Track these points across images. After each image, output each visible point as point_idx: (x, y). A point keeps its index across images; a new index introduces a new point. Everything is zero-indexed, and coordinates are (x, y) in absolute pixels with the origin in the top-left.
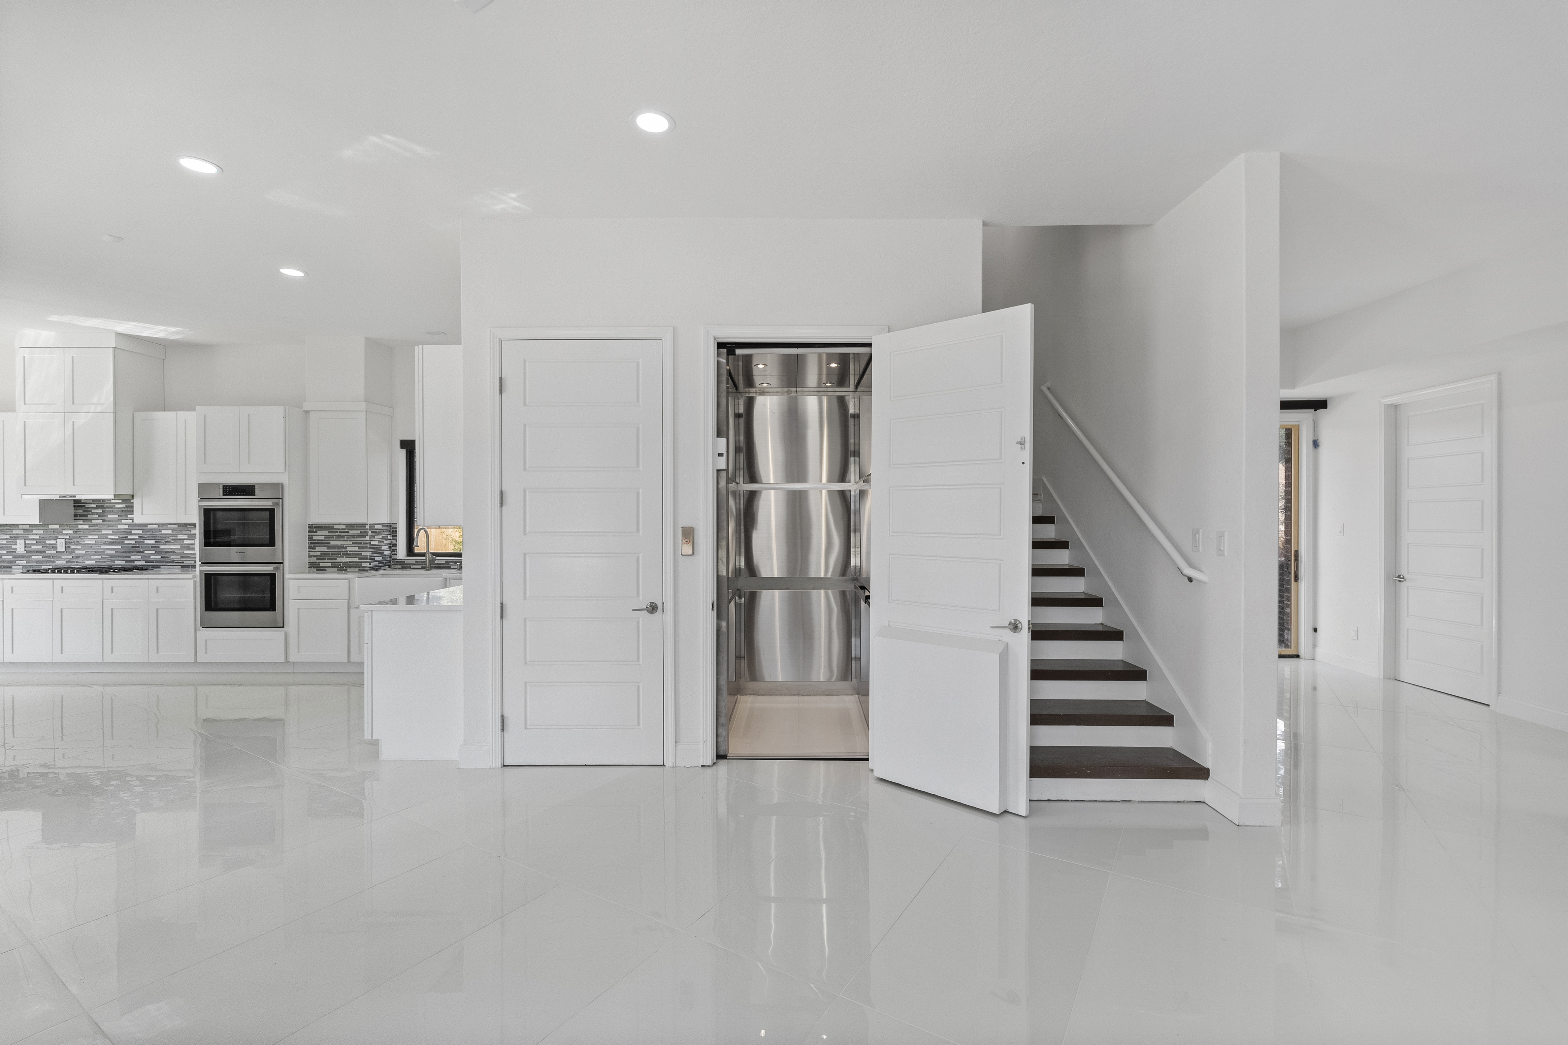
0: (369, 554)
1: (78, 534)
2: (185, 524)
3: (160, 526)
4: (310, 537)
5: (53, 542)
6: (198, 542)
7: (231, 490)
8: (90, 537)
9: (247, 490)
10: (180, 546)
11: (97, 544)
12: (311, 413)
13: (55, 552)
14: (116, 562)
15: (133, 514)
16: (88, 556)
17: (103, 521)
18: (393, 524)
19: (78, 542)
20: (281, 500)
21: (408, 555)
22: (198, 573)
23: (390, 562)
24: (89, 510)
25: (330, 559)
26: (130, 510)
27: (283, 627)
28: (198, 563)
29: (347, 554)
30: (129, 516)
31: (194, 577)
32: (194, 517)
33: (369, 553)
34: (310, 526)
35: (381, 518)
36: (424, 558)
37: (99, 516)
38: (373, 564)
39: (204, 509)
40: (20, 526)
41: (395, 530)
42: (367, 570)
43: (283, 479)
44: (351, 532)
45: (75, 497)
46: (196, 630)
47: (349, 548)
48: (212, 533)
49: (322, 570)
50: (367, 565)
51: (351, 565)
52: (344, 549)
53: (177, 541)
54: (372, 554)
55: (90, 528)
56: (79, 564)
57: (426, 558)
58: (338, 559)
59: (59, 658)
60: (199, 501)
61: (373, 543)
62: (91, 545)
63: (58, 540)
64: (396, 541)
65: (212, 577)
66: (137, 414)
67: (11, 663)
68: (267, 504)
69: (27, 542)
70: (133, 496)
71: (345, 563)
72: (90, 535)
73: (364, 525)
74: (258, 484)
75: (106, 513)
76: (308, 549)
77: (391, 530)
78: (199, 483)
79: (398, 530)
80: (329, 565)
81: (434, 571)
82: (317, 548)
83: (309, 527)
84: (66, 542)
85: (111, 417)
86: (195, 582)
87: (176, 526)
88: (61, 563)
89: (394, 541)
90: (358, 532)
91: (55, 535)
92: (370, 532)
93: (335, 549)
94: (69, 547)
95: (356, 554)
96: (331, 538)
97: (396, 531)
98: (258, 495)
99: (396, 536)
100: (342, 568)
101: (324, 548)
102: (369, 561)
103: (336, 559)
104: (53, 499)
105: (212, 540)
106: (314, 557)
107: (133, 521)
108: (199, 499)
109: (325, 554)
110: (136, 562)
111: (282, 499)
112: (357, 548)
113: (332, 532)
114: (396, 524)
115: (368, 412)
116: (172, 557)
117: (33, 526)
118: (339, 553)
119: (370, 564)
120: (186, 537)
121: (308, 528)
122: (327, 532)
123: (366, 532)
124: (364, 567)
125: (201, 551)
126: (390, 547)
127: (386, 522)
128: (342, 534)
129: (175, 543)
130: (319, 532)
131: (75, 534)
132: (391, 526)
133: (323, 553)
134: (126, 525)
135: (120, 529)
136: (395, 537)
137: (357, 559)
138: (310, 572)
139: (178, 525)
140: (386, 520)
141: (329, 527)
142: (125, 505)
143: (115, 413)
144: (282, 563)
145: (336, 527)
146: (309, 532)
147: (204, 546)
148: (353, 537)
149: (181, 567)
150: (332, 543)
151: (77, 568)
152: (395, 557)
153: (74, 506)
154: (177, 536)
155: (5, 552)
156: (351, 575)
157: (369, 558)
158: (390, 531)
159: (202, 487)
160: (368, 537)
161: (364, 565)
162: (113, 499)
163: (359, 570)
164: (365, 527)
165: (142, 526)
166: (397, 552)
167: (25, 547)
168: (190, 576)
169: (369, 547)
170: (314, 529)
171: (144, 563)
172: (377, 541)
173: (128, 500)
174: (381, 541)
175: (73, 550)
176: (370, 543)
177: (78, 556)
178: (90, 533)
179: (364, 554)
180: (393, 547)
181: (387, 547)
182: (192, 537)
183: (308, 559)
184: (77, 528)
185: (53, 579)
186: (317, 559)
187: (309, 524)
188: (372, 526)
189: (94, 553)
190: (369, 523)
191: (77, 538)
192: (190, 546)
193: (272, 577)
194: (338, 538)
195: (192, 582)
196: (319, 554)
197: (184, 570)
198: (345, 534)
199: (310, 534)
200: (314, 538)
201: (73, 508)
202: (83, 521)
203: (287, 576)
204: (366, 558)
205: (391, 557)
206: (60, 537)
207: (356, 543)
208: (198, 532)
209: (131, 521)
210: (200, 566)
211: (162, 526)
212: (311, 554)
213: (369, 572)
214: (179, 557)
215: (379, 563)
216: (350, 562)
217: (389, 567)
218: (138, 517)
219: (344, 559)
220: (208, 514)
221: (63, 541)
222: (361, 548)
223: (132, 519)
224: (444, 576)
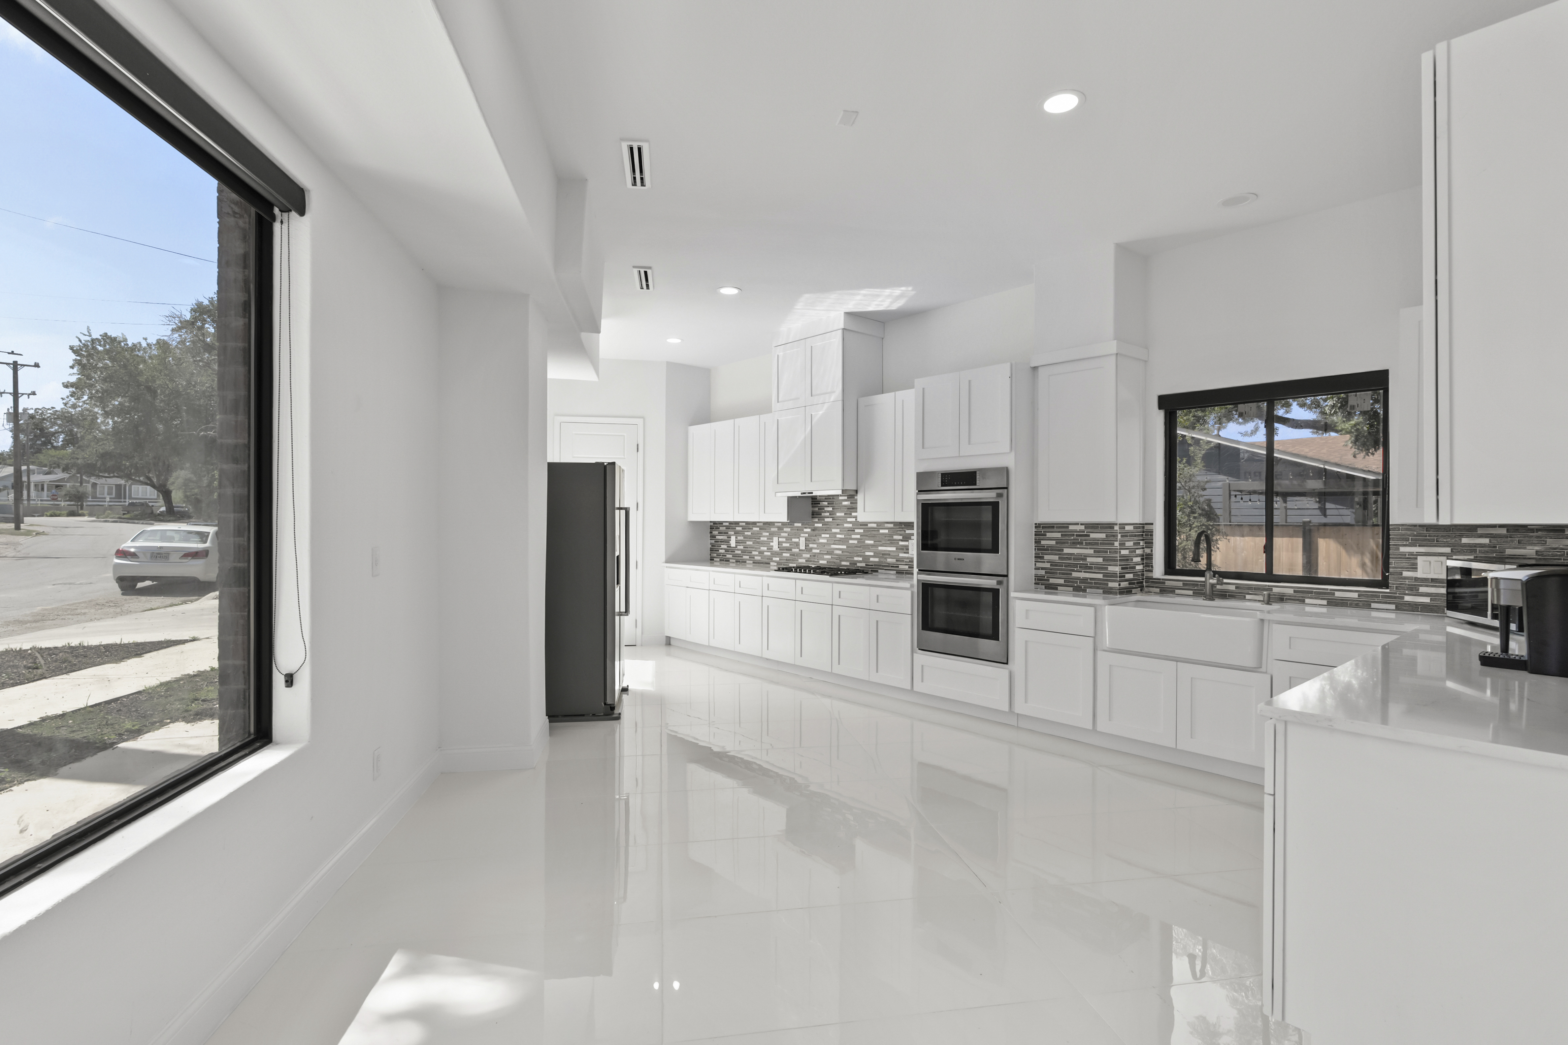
0: (1117, 569)
1: (816, 532)
2: (900, 523)
3: (879, 524)
4: (1037, 542)
5: (797, 540)
6: (913, 545)
7: (952, 479)
8: (823, 536)
9: (966, 478)
10: (895, 548)
11: (829, 543)
12: (1040, 369)
13: (798, 550)
14: (843, 563)
15: (857, 512)
16: (821, 556)
17: (833, 519)
18: (1146, 524)
19: (815, 540)
20: (1006, 490)
21: (1166, 573)
22: (915, 582)
23: (1142, 582)
24: (822, 508)
25: (1063, 574)
26: (853, 508)
27: (1007, 663)
28: (916, 570)
29: (1087, 568)
30: (854, 514)
31: (912, 586)
32: (911, 515)
33: (1118, 567)
34: (1038, 526)
35: (1131, 515)
36: (1203, 579)
37: (830, 514)
38: (1124, 584)
39: (922, 503)
40: (776, 524)
41: (1150, 533)
42: (1116, 594)
43: (1008, 461)
44: (1092, 536)
45: (812, 493)
46: (913, 652)
47: (1089, 560)
48: (929, 533)
49: (1052, 588)
50: (1116, 585)
51: (1091, 583)
52: (1082, 559)
53: (892, 542)
54: (1122, 568)
55: (824, 526)
56: (815, 563)
57: (1206, 579)
58: (1075, 574)
59: (800, 662)
60: (917, 494)
61: (1124, 552)
62: (824, 544)
63: (801, 538)
64: (1152, 551)
65: (930, 588)
66: (861, 400)
67: (767, 659)
68: (989, 496)
69: (780, 539)
70: (857, 491)
71: (1084, 580)
72: (823, 534)
73: (1110, 526)
74: (981, 470)
75: (835, 511)
76: (1034, 559)
77: (1144, 534)
78: (917, 473)
79: (1154, 533)
80: (1062, 581)
81: (1218, 602)
82: (1046, 557)
83: (1036, 527)
84: (806, 540)
85: (840, 403)
86: (912, 593)
87: (892, 525)
88: (802, 561)
89: (1148, 551)
90: (1103, 536)
91: (797, 533)
92: (1119, 535)
93: (1070, 559)
94: (808, 546)
95: (1099, 568)
96: (1064, 543)
97: (1152, 535)
98: (980, 484)
99: (1152, 543)
100: (1080, 587)
101: (1055, 558)
102: (1118, 579)
103: (1071, 574)
104: (797, 497)
105: (929, 542)
106: (1042, 569)
107: (856, 519)
108: (917, 491)
109: (1056, 565)
110: (858, 565)
111: (1006, 488)
112: (1100, 560)
113: (1066, 535)
114: (1152, 524)
115: (1118, 355)
116: (889, 560)
117: (783, 524)
118: (1075, 565)
119: (1119, 585)
120: (901, 537)
121: (1034, 530)
122: (1058, 535)
123: (1115, 536)
124: (1111, 588)
125: (918, 554)
126: (1142, 559)
127: (1138, 522)
128: (1080, 539)
129: (891, 545)
130: (1049, 535)
131: (812, 532)
132: (1143, 527)
133: (1053, 563)
134: (851, 523)
135: (846, 528)
136: (1149, 544)
137: (1100, 576)
138: (1036, 591)
139: (895, 523)
140: (1137, 520)
141: (1062, 527)
142: (849, 502)
143: (843, 401)
144: (1007, 576)
145: (1071, 527)
146: (1035, 535)
147: (922, 550)
148: (1093, 543)
149: (896, 572)
150: (1066, 551)
151: (813, 568)
152: (1149, 574)
153: (812, 504)
154: (893, 537)
155: (766, 548)
156: (1096, 599)
157: (1118, 575)
158: (1142, 535)
159: (922, 477)
160: (1117, 544)
161: (1111, 585)
162: (841, 496)
163: (1104, 593)
164: (1113, 528)
165: (863, 525)
166: (1152, 567)
167: (779, 544)
168: (907, 585)
169: (1118, 558)
170: (1042, 530)
171: (865, 566)
172: (1128, 551)
173: (851, 495)
174: (1132, 551)
175: (812, 549)
176: (1120, 552)
177: (815, 555)
178: (823, 532)
179: (1111, 568)
180: (1147, 559)
181: (1138, 559)
182: (907, 538)
183: (1034, 572)
184: (814, 527)
185: (796, 579)
186: (1046, 572)
187: (1036, 524)
188: (1122, 526)
189: (826, 552)
190: (1118, 523)
191: (814, 536)
192: (906, 549)
193: (995, 592)
194: (1074, 543)
195: (909, 593)
196: (1048, 565)
197: (900, 576)
198: (1083, 538)
199: (1038, 537)
200: (1043, 542)
201: (811, 506)
202: (818, 520)
203: (1012, 594)
204: (1114, 575)
205: (1143, 575)
206: (802, 535)
207: (1099, 552)
208: (915, 532)
209: (854, 520)
210: (918, 574)
211: (881, 525)
212: (1039, 565)
213: (1118, 596)
214: (894, 560)
215: (1130, 584)
216: (1091, 579)
217: (1141, 590)
218: (862, 515)
219: (1082, 575)
220: (926, 510)
221: (804, 539)
222: (1107, 560)
223: (856, 517)
224: (1259, 615)
